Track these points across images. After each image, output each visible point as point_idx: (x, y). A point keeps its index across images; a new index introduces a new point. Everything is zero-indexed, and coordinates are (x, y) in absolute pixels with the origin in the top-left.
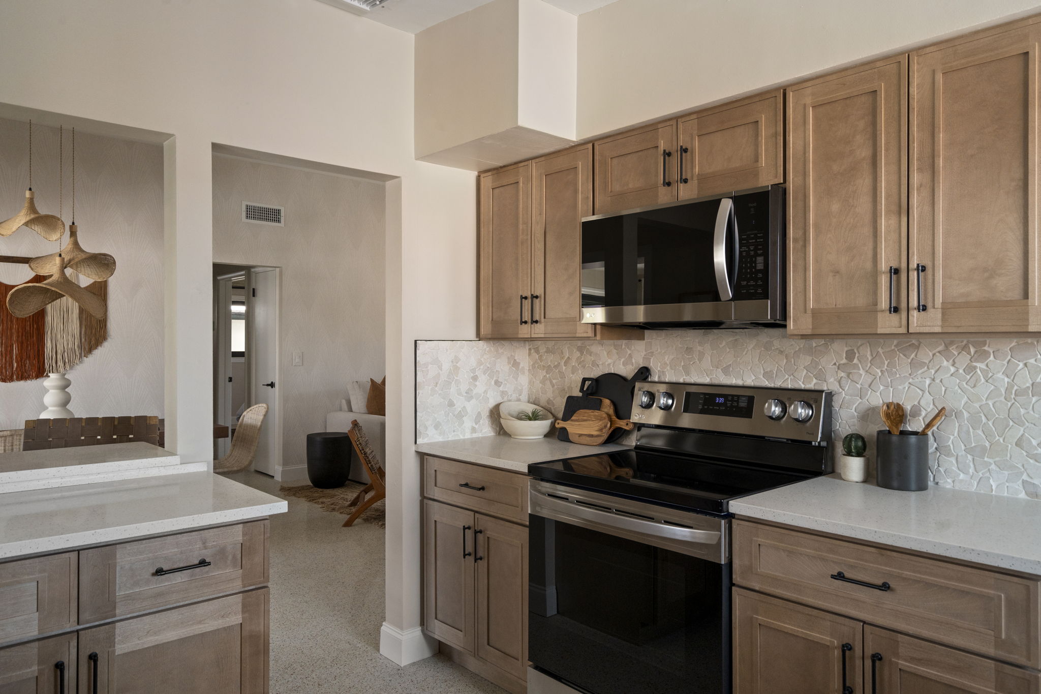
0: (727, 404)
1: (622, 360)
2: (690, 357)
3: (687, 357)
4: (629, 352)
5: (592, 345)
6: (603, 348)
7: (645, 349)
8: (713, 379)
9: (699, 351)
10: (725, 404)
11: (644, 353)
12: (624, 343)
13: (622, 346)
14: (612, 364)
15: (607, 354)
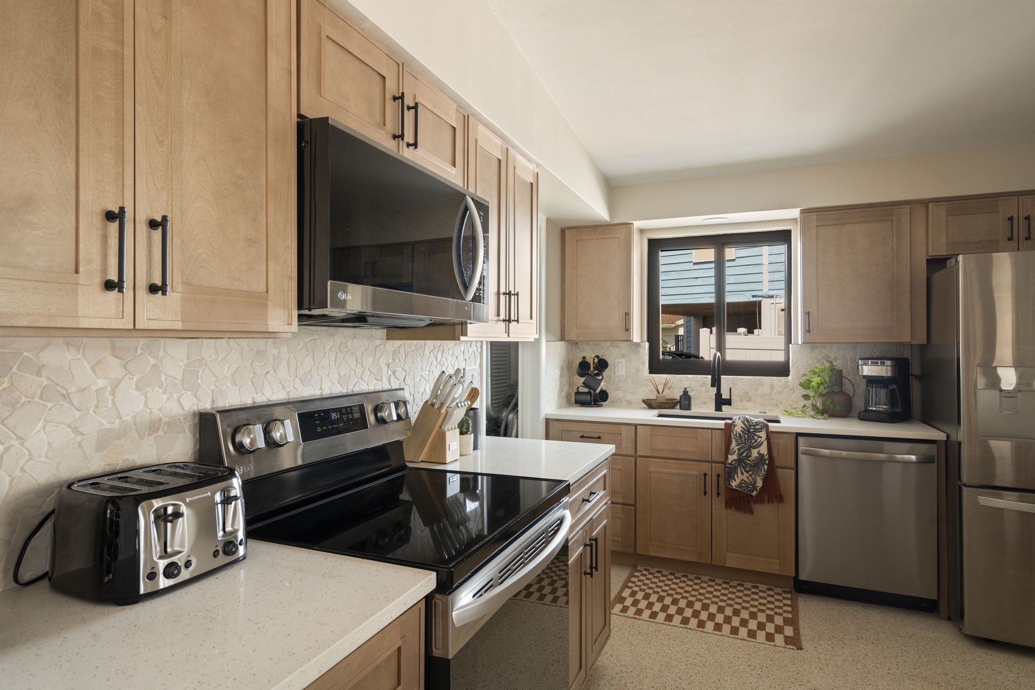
0: (343, 418)
1: (136, 378)
2: (262, 364)
3: (259, 364)
4: (152, 361)
5: (44, 348)
6: (79, 356)
7: (188, 355)
8: (290, 393)
9: (273, 354)
10: (340, 420)
11: (186, 361)
12: (140, 344)
13: (136, 349)
14: (109, 389)
15: (93, 368)
